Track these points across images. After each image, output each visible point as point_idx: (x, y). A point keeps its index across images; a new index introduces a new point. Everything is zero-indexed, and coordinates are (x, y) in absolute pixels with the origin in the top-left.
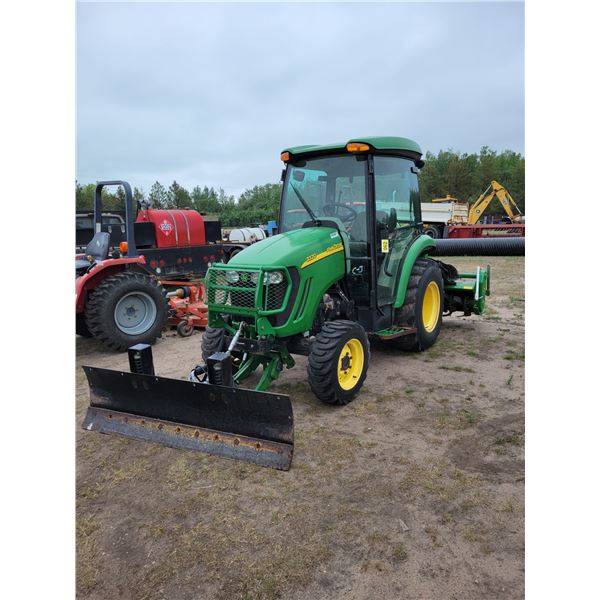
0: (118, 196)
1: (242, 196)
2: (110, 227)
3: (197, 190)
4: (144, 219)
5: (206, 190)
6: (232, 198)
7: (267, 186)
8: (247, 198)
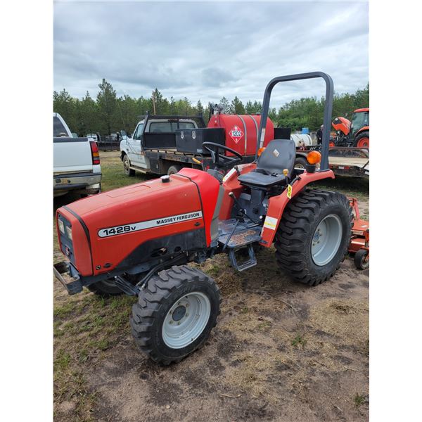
0: (197, 108)
1: (282, 108)
2: (182, 133)
3: (249, 104)
4: (216, 125)
5: (256, 103)
6: (274, 110)
7: (302, 100)
8: (286, 110)
